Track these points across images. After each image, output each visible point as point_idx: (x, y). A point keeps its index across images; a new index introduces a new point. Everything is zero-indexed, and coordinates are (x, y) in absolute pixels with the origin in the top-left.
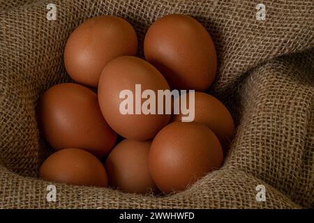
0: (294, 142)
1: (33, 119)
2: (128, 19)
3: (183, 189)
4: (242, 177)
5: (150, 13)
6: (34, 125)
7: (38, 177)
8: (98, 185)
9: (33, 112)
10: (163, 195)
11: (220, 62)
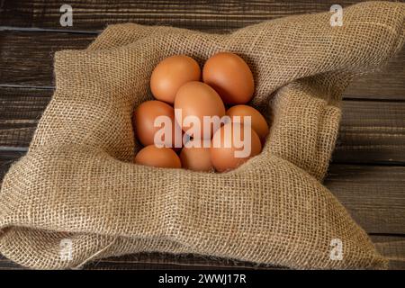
0: (309, 136)
1: (130, 125)
2: (193, 57)
3: (234, 169)
4: (274, 159)
5: (208, 53)
6: (131, 129)
7: (135, 163)
8: (175, 167)
9: (129, 120)
10: (220, 172)
11: (256, 84)
